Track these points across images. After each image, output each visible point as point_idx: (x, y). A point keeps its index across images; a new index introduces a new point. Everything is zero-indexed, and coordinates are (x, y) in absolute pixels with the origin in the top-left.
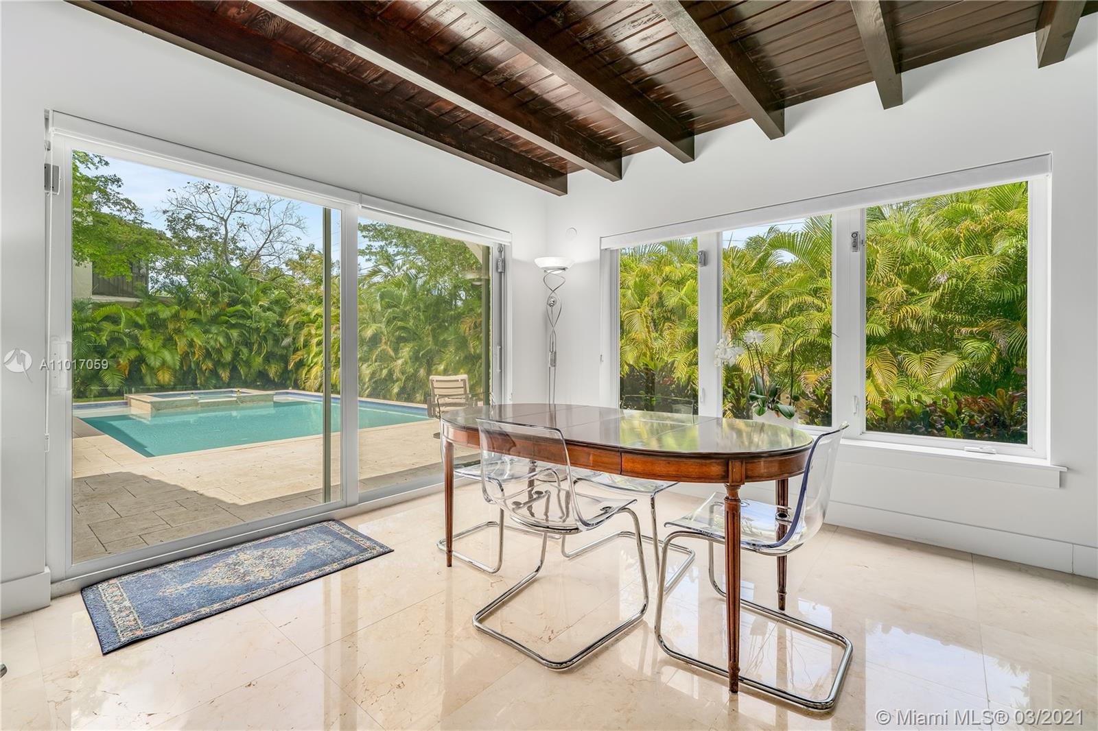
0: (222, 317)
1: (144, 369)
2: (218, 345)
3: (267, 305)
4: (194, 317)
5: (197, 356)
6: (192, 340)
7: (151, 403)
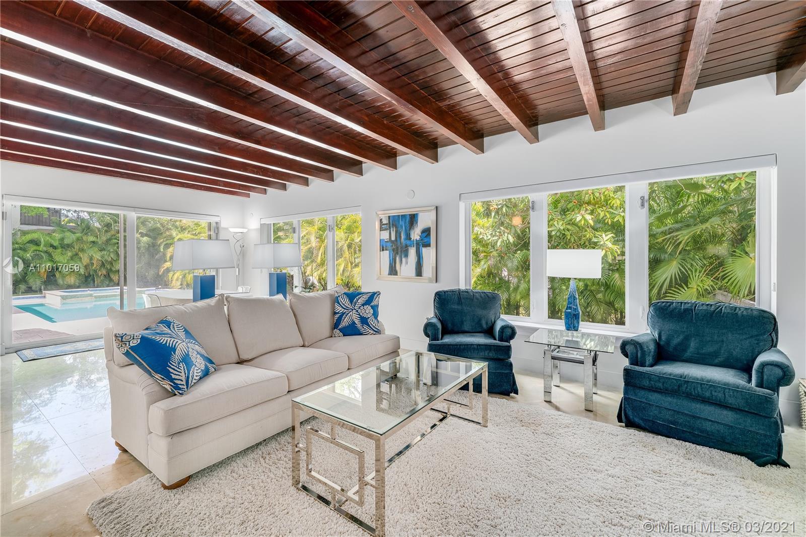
0: (114, 240)
1: (57, 274)
2: (110, 259)
3: (145, 232)
4: (93, 240)
5: (95, 266)
6: (92, 255)
7: (61, 296)
